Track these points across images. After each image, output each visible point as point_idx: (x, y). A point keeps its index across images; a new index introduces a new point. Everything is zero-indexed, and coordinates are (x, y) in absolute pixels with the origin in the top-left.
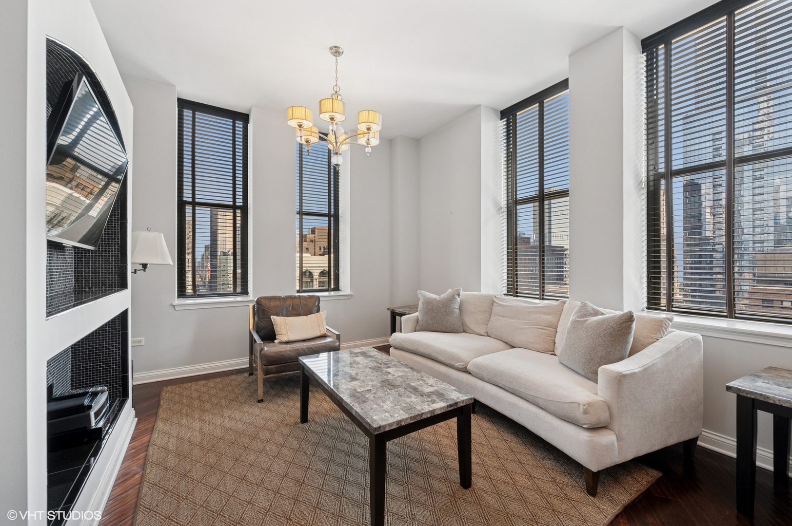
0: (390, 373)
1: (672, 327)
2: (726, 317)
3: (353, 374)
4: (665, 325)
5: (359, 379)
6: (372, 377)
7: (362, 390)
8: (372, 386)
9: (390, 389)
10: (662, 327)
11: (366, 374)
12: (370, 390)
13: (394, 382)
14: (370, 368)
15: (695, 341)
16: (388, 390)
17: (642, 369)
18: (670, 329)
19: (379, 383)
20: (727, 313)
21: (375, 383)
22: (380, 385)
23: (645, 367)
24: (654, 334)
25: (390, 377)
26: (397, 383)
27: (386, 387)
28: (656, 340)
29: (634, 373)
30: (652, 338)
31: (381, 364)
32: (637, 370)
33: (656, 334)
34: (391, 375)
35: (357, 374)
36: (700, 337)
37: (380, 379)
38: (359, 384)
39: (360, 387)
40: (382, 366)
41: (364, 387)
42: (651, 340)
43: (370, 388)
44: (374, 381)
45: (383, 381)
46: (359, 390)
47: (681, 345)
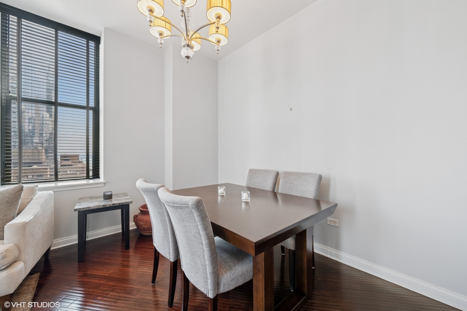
1: (38, 191)
2: (54, 181)
4: (36, 189)
10: (34, 191)
15: (51, 195)
17: (33, 216)
18: (37, 192)
20: (54, 179)
23: (35, 214)
24: (29, 196)
28: (31, 199)
29: (31, 220)
30: (29, 199)
32: (32, 218)
33: (31, 196)
36: (52, 192)
42: (29, 200)
47: (47, 198)
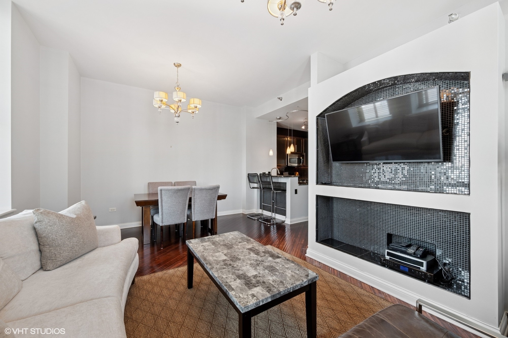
0: (225, 254)
3: (252, 253)
5: (247, 249)
6: (238, 251)
7: (244, 243)
8: (238, 245)
9: (228, 243)
11: (242, 253)
12: (239, 243)
13: (224, 248)
14: (240, 259)
16: (229, 243)
19: (234, 247)
21: (236, 247)
22: (234, 246)
25: (225, 252)
26: (223, 247)
27: (230, 245)
31: (230, 265)
34: (225, 253)
35: (249, 253)
37: (232, 250)
38: (246, 246)
39: (245, 245)
40: (229, 262)
41: (243, 244)
43: (240, 244)
44: (237, 248)
45: (231, 248)
46: (245, 243)
